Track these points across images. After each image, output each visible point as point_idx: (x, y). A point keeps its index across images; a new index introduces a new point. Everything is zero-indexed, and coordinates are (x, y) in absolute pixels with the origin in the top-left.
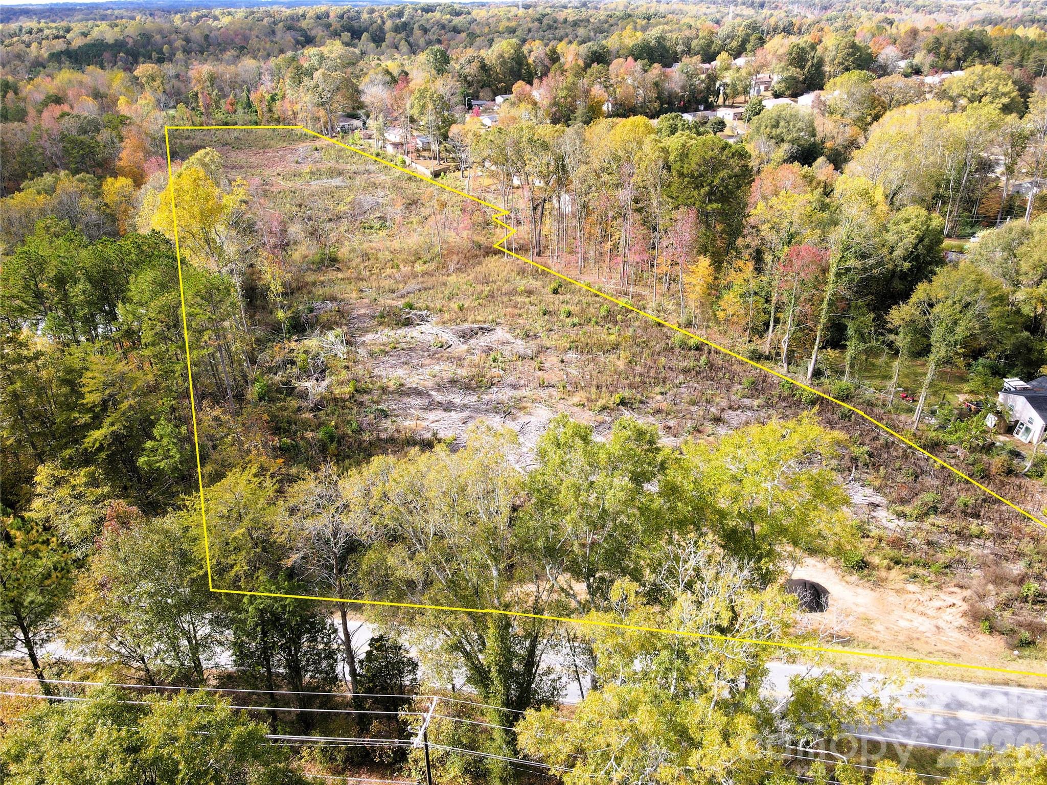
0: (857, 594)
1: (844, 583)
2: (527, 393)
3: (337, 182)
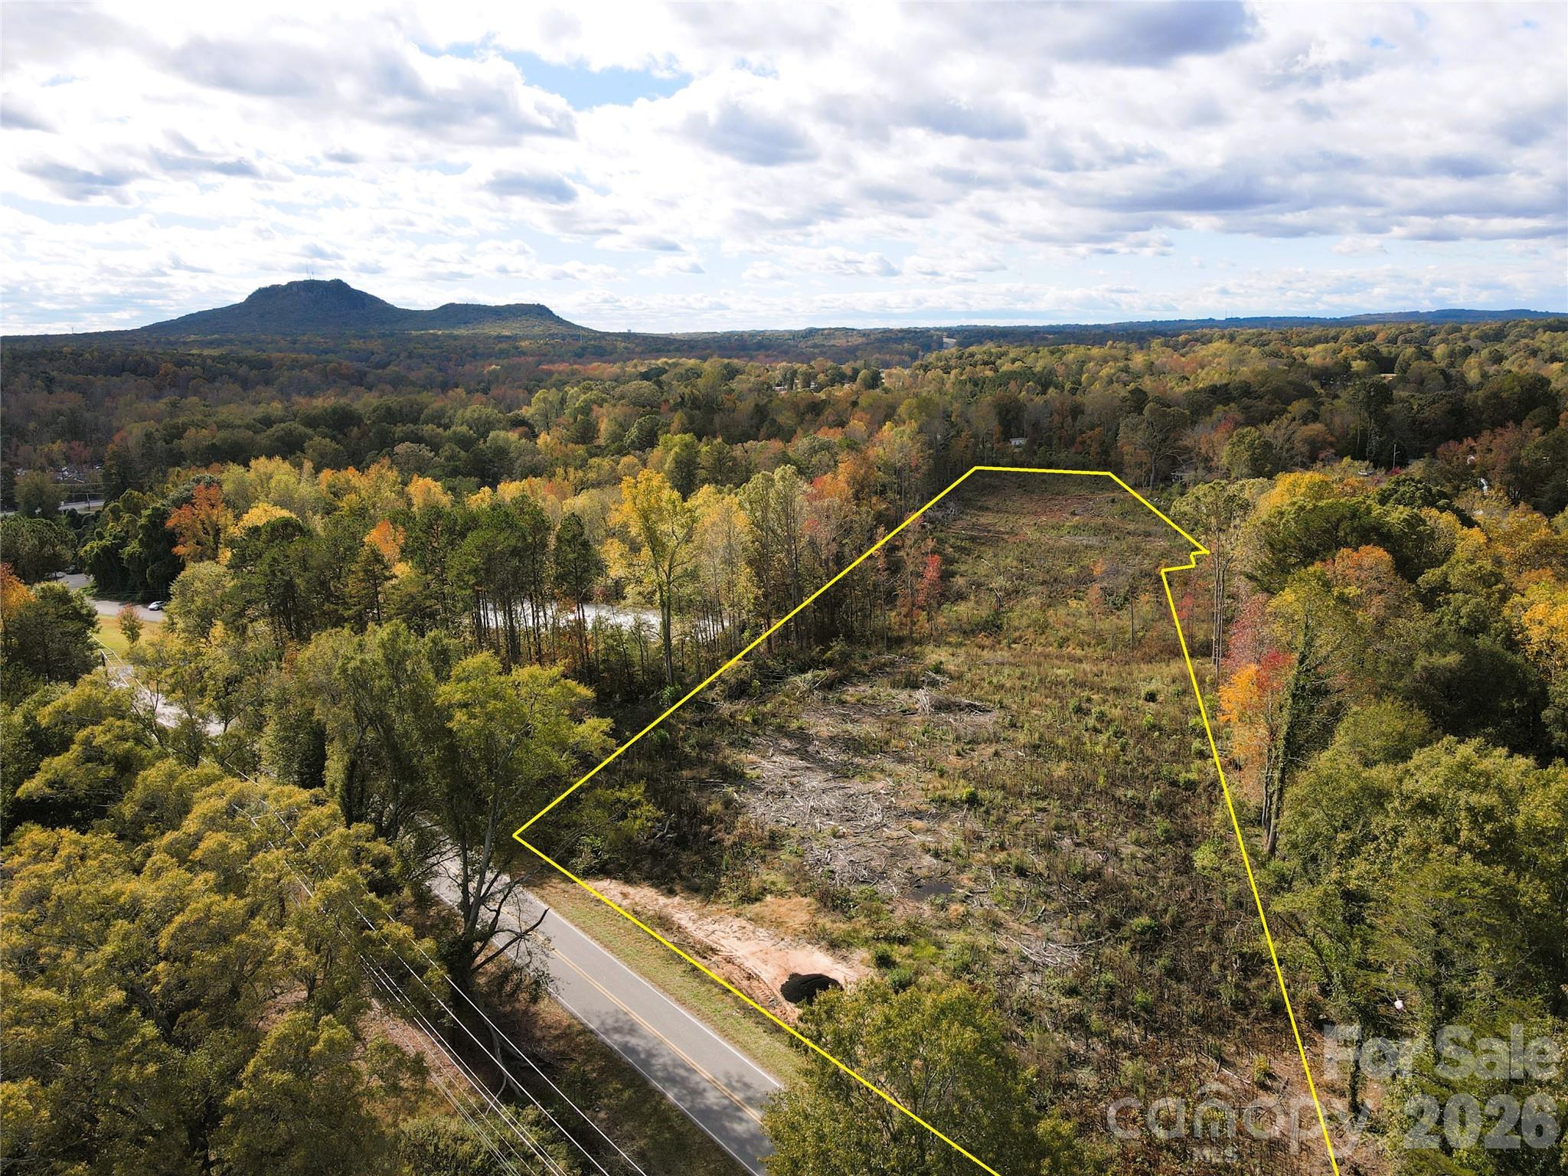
2: (901, 769)
3: (1093, 540)
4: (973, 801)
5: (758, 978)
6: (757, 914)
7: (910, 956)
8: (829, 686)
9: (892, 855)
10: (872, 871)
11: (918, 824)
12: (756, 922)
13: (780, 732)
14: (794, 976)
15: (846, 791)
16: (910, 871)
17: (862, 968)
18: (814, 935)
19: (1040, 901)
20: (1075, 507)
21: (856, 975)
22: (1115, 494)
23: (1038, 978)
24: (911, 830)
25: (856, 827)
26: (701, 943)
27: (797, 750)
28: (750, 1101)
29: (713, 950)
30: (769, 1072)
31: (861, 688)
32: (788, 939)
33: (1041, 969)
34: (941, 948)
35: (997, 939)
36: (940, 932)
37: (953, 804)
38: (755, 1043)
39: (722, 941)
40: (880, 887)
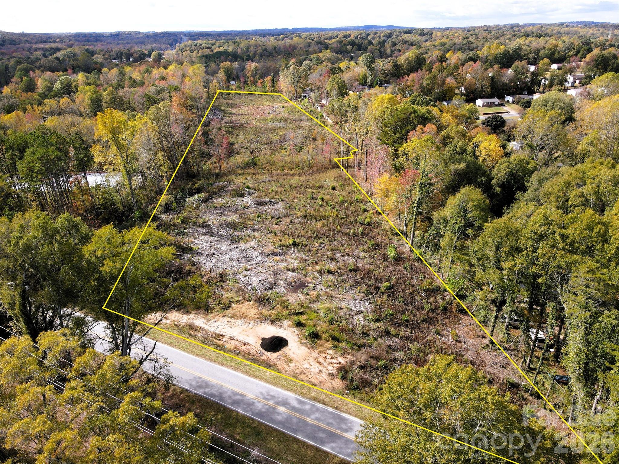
0: (299, 348)
1: (299, 343)
2: (257, 234)
3: (281, 124)
4: (294, 244)
5: (248, 344)
6: (233, 314)
7: (308, 319)
8: (205, 201)
9: (275, 275)
10: (270, 283)
11: (278, 258)
12: (234, 318)
13: (196, 225)
14: (263, 339)
15: (240, 248)
16: (286, 280)
17: (290, 329)
18: (263, 318)
19: (343, 283)
20: (268, 111)
21: (289, 333)
22: (283, 104)
23: (360, 317)
24: (276, 261)
25: (253, 264)
26: (215, 333)
27: (208, 232)
28: (278, 403)
29: (221, 335)
30: (278, 387)
31: (219, 199)
32: (252, 322)
33: (359, 313)
34: (317, 312)
35: (335, 304)
36: (312, 305)
37: (287, 247)
38: (264, 375)
39: (224, 330)
40: (277, 290)
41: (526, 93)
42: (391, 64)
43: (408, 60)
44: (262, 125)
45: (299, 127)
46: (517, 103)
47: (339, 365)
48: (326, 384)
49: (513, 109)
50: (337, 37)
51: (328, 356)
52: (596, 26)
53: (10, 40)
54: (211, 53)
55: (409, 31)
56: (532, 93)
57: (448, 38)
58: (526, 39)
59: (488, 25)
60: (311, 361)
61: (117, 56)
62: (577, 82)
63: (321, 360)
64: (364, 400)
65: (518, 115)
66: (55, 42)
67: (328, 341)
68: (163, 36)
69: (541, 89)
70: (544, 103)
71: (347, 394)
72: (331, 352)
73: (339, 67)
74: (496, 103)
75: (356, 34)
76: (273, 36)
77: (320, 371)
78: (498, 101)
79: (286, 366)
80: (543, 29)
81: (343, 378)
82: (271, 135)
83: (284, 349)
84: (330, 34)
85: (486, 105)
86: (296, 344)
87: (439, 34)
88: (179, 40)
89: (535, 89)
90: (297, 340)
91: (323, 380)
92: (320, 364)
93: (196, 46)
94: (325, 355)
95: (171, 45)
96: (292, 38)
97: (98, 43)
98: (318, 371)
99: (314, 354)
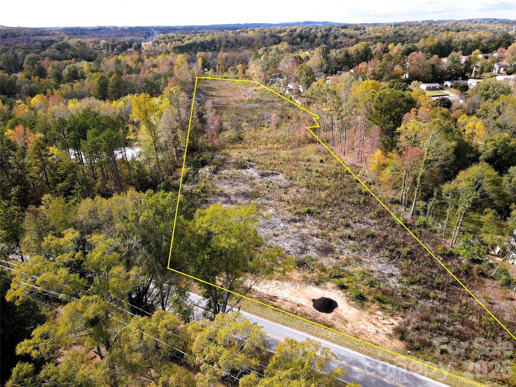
0: (349, 310)
1: (347, 304)
2: (271, 202)
3: (258, 105)
4: (309, 212)
5: (302, 305)
6: (278, 277)
7: (348, 282)
8: (215, 172)
9: (302, 240)
10: (301, 248)
11: (298, 224)
12: (280, 280)
13: (215, 194)
14: (314, 300)
16: (314, 245)
17: (335, 290)
18: (306, 281)
19: (364, 248)
20: (244, 93)
21: (336, 295)
22: (254, 88)
23: (394, 279)
24: (298, 227)
25: (278, 230)
26: (268, 295)
27: (228, 201)
28: (350, 363)
29: (275, 297)
30: (345, 347)
31: (226, 171)
32: (298, 285)
33: (391, 275)
34: (353, 275)
35: (365, 267)
36: (346, 268)
37: (303, 214)
38: (328, 335)
39: (275, 292)
40: (309, 254)
41: (461, 79)
42: (343, 54)
43: (358, 50)
44: (241, 106)
45: (273, 108)
46: (455, 87)
47: (392, 326)
48: (387, 345)
49: (452, 92)
50: (285, 31)
51: (379, 317)
52: (501, 22)
53: (11, 34)
54: (182, 44)
55: (345, 27)
56: (466, 78)
57: (381, 32)
58: (448, 33)
59: (409, 21)
60: (364, 321)
61: (104, 47)
62: (502, 69)
63: (374, 321)
64: (428, 361)
65: (458, 97)
66: (48, 35)
67: (374, 302)
68: (138, 31)
69: (473, 75)
70: (486, 87)
71: (409, 354)
72: (379, 313)
73: (299, 56)
74: (438, 88)
75: (301, 29)
76: (230, 30)
77: (377, 332)
78: (439, 85)
79: (344, 327)
80: (456, 25)
81: (402, 339)
82: (250, 114)
83: (335, 310)
84: (279, 28)
85: (429, 89)
86: (345, 305)
87: (371, 29)
88: (151, 33)
89: (468, 75)
90: (345, 302)
91: (383, 341)
92: (375, 324)
93: (169, 38)
94: (376, 316)
95: (146, 38)
96: (247, 32)
97: (84, 36)
98: (375, 332)
99: (366, 315)
